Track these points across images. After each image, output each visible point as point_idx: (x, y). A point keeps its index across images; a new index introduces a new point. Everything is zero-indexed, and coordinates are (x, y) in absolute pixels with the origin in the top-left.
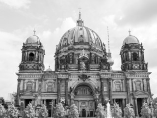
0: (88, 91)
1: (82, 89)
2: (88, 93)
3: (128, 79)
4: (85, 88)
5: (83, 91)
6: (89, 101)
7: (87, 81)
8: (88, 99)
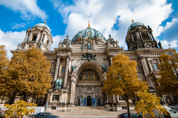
0: (94, 76)
1: (87, 73)
2: (95, 77)
3: (142, 58)
4: (91, 73)
5: (89, 76)
6: (95, 86)
7: (92, 61)
8: (95, 84)
